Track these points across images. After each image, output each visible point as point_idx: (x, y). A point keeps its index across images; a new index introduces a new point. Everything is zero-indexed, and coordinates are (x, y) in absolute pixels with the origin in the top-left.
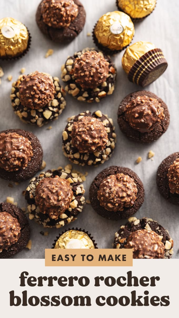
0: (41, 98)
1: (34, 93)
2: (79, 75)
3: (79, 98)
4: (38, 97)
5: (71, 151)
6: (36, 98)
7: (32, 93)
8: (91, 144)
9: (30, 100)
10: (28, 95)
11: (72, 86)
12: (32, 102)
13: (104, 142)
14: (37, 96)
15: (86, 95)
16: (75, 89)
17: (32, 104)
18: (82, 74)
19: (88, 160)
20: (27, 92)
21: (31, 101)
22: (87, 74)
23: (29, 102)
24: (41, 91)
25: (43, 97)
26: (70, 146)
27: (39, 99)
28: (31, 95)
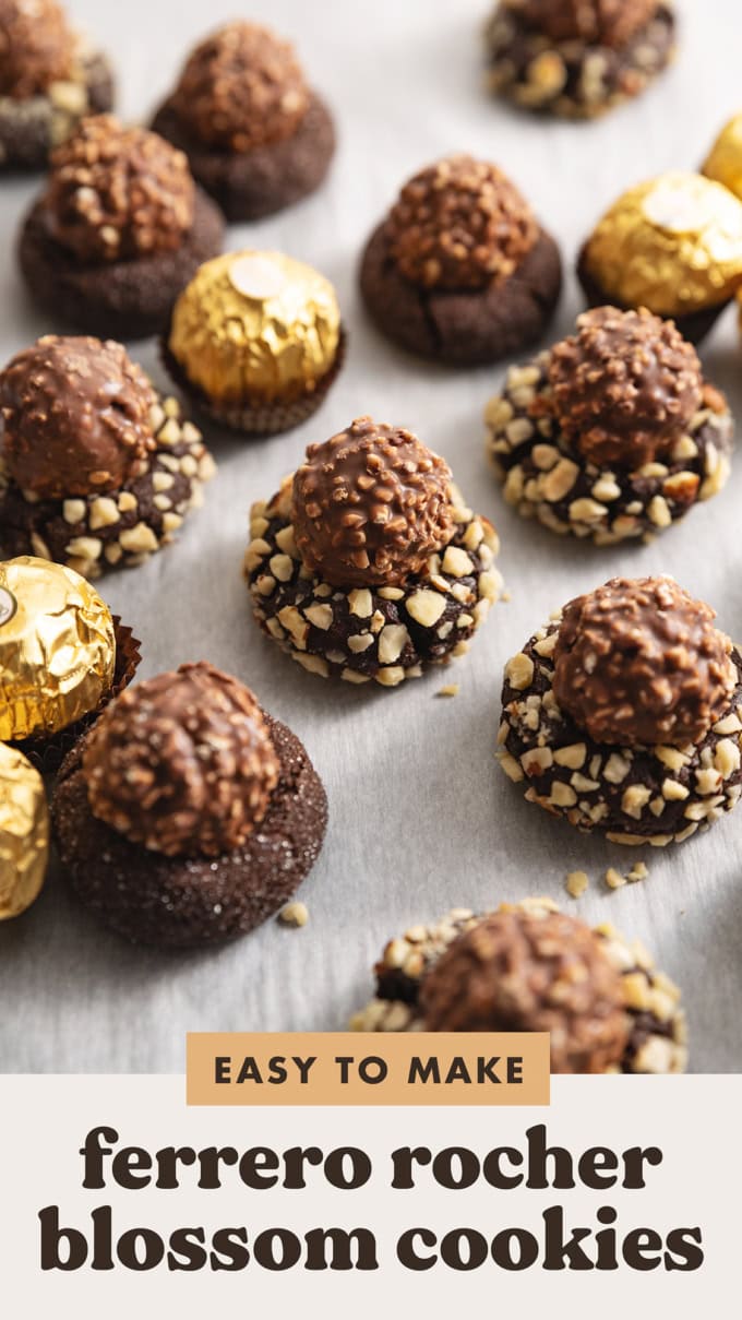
0: (406, 504)
1: (373, 481)
2: (580, 380)
3: (577, 509)
4: (389, 499)
5: (545, 731)
6: (382, 502)
7: (364, 482)
8: (654, 664)
9: (355, 517)
10: (346, 495)
11: (543, 456)
12: (361, 524)
13: (715, 679)
14: (388, 495)
15: (608, 487)
16: (555, 465)
17: (362, 535)
18: (594, 375)
19: (629, 781)
20: (341, 479)
21: (360, 521)
22: (614, 369)
23: (350, 523)
24: (402, 472)
25: (412, 502)
26: (542, 711)
27: (397, 507)
28: (359, 490)
